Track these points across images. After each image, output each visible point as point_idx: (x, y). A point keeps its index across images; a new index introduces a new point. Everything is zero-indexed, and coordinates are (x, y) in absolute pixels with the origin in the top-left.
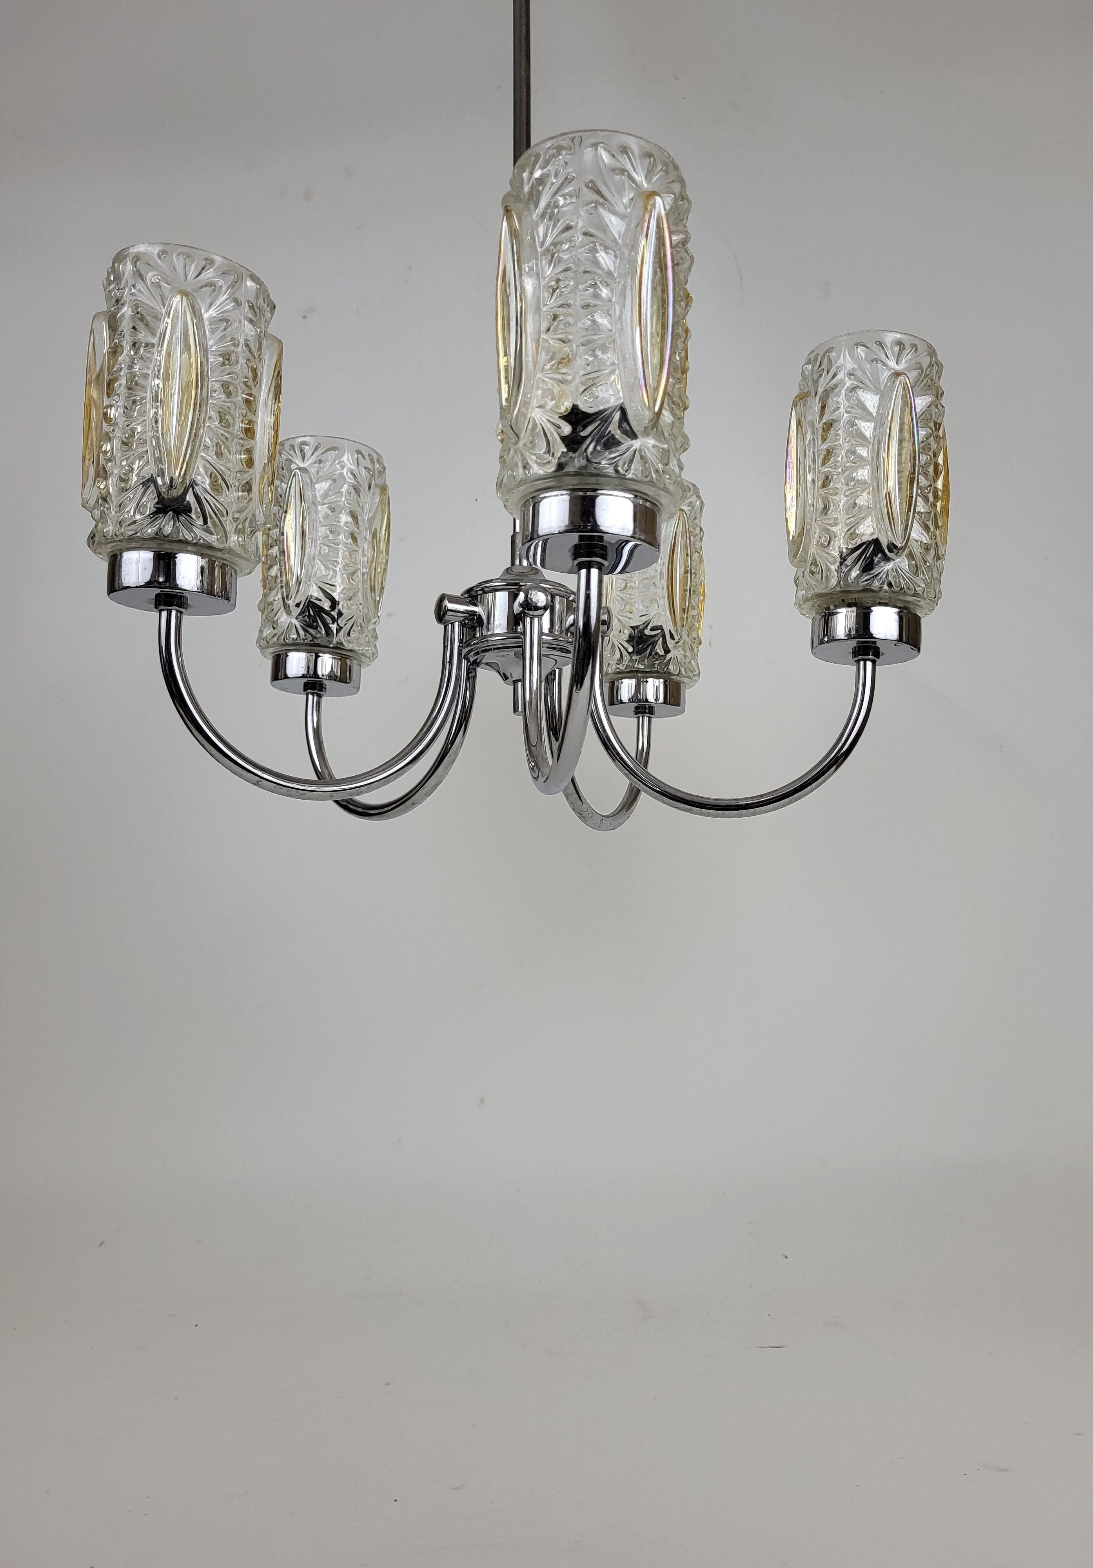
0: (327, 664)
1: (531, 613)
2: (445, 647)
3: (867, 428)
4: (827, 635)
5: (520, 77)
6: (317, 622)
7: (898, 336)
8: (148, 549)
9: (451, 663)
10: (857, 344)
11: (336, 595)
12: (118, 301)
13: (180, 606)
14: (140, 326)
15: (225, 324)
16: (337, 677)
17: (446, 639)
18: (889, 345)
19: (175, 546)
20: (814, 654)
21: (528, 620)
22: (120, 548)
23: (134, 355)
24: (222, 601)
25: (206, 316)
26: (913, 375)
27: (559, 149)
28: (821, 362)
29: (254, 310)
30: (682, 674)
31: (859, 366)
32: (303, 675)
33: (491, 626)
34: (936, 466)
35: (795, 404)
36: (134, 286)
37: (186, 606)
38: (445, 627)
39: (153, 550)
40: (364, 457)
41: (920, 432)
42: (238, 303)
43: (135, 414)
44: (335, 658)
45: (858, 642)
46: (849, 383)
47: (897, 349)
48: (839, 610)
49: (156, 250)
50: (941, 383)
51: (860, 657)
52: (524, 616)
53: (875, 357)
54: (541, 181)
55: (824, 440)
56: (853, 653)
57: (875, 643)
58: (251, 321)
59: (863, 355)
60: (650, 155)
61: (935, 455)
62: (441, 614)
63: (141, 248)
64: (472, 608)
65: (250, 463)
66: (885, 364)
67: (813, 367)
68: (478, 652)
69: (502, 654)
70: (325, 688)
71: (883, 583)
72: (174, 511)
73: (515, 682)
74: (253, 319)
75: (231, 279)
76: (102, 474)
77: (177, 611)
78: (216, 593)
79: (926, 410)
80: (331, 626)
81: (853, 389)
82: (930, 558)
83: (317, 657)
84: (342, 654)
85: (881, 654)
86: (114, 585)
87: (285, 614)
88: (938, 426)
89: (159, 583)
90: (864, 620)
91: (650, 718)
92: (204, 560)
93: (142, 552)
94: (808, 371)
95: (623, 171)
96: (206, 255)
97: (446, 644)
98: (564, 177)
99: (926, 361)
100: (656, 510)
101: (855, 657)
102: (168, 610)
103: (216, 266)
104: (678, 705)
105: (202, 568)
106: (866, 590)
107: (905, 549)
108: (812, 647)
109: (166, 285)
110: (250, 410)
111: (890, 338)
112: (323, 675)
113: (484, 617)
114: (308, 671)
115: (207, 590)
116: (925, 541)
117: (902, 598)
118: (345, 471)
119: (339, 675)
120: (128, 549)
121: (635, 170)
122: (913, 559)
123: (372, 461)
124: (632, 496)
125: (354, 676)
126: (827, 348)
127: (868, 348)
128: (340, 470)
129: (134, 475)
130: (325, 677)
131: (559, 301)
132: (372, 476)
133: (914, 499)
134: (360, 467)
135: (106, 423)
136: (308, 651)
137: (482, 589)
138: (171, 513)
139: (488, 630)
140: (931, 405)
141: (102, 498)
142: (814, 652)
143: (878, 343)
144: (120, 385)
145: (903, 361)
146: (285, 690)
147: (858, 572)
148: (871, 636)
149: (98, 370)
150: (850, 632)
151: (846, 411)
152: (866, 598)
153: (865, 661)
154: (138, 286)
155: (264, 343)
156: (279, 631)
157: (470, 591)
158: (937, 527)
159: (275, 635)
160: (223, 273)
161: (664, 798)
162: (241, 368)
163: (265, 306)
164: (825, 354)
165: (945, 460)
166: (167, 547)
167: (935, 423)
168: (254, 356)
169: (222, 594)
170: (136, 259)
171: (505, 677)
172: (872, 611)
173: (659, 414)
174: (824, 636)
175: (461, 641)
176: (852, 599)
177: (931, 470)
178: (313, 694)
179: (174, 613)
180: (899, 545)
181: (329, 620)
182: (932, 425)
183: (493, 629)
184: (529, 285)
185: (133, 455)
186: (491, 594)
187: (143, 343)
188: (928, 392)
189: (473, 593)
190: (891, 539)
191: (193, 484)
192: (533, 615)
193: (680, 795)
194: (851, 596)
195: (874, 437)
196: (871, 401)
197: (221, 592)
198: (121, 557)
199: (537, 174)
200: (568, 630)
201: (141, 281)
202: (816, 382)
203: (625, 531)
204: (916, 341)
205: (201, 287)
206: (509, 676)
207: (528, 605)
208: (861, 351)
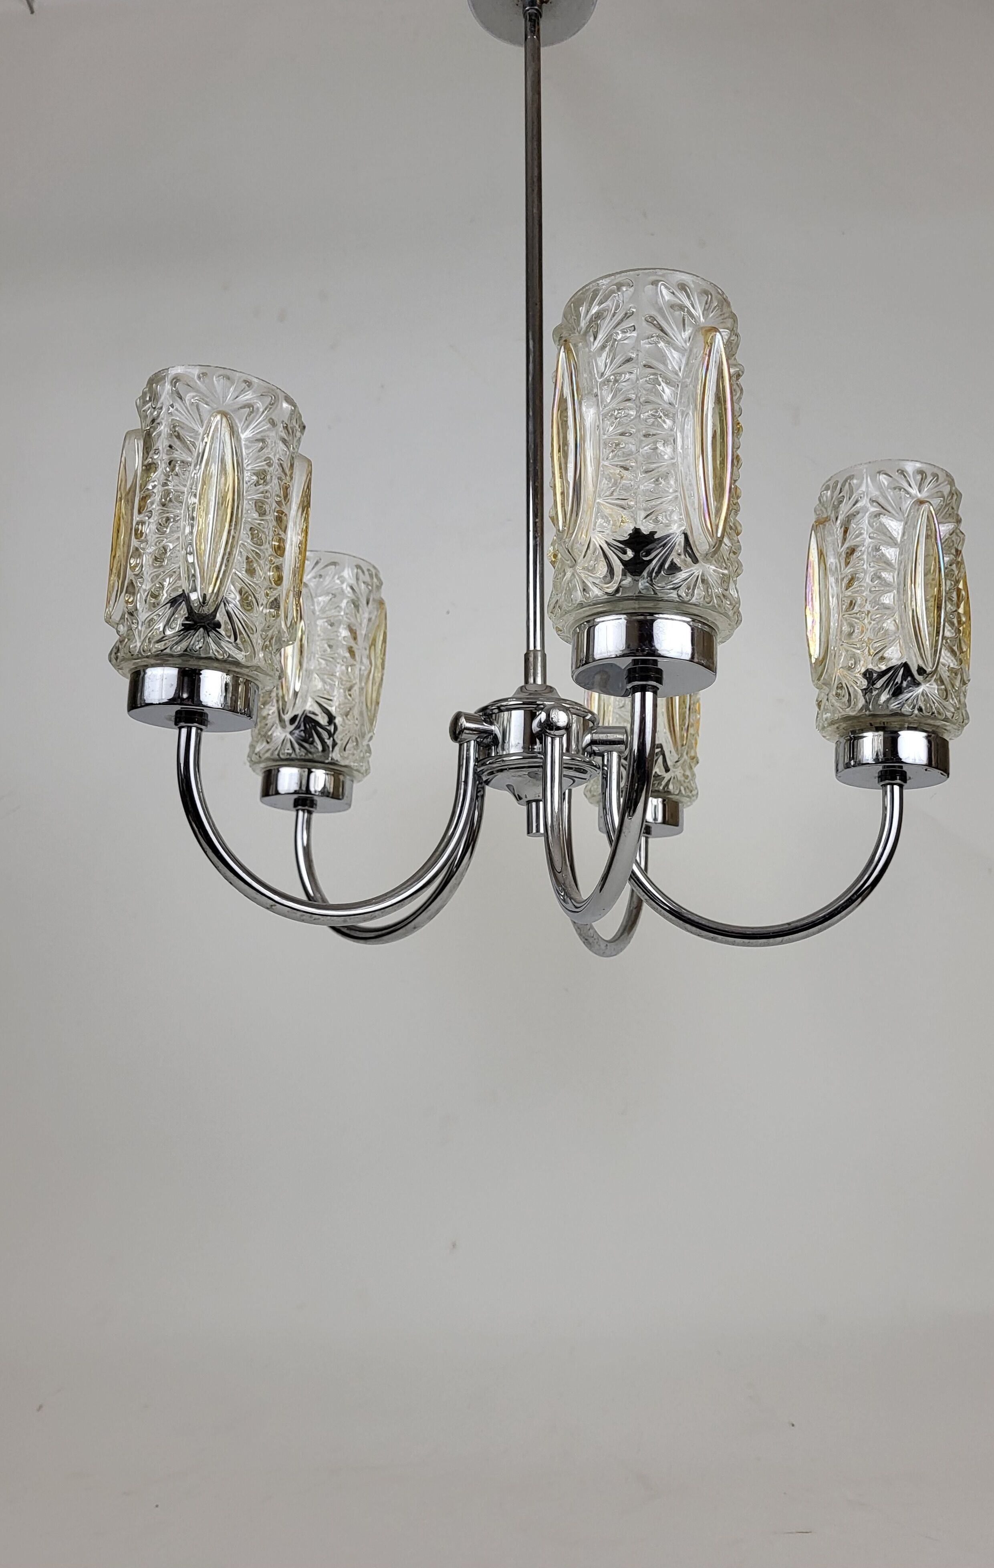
0: (319, 779)
1: (552, 732)
2: (460, 766)
3: (891, 553)
4: (853, 758)
5: (533, 215)
6: (312, 736)
7: (918, 465)
8: (173, 666)
9: (466, 782)
10: (879, 472)
11: (333, 710)
12: (153, 421)
13: (201, 723)
14: (177, 443)
15: (261, 444)
16: (329, 793)
17: (462, 757)
18: (911, 473)
19: (201, 663)
20: (838, 778)
21: (549, 739)
22: (146, 664)
23: (169, 472)
24: (244, 718)
25: (243, 436)
26: (936, 502)
27: (619, 286)
28: (841, 489)
29: (288, 430)
30: (682, 794)
31: (881, 493)
32: (295, 791)
33: (506, 745)
34: (959, 590)
35: (814, 528)
36: (172, 406)
37: (206, 722)
38: (461, 745)
39: (177, 666)
40: (363, 572)
41: (945, 558)
42: (273, 423)
43: (168, 531)
44: (328, 774)
45: (884, 767)
46: (873, 509)
47: (919, 477)
48: (865, 734)
49: (196, 371)
50: (959, 513)
51: (887, 781)
52: (545, 736)
53: (897, 485)
54: (599, 316)
55: (847, 564)
56: (879, 777)
57: (901, 767)
58: (284, 441)
59: (886, 483)
60: (706, 293)
61: (957, 582)
62: (456, 733)
63: (179, 370)
64: (486, 726)
65: (279, 580)
66: (908, 493)
67: (833, 492)
68: (493, 772)
69: (519, 773)
70: (316, 805)
71: (914, 707)
72: (205, 628)
73: (529, 803)
74: (286, 438)
75: (268, 400)
76: (131, 589)
77: (198, 728)
78: (239, 710)
79: (949, 538)
80: (326, 740)
81: (878, 515)
82: (957, 683)
83: (310, 772)
84: (336, 771)
85: (908, 778)
86: (135, 701)
87: (279, 728)
88: (958, 552)
89: (183, 699)
90: (891, 744)
91: (647, 838)
92: (228, 677)
93: (166, 668)
94: (827, 497)
95: (682, 307)
96: (245, 377)
97: (461, 763)
98: (624, 313)
99: (946, 490)
100: (713, 634)
101: (881, 781)
102: (188, 727)
103: (254, 388)
104: (676, 824)
105: (226, 684)
106: (895, 714)
107: (934, 674)
108: (837, 770)
109: (205, 406)
110: (281, 529)
111: (910, 467)
112: (316, 792)
113: (500, 736)
114: (300, 787)
115: (231, 707)
116: (952, 665)
117: (931, 722)
118: (344, 586)
119: (331, 790)
120: (153, 666)
121: (694, 308)
122: (942, 683)
123: (371, 575)
124: (689, 620)
125: (347, 793)
126: (848, 475)
127: (891, 477)
128: (339, 585)
129: (164, 592)
130: (317, 794)
131: (619, 430)
132: (370, 591)
133: (942, 624)
134: (359, 582)
135: (136, 538)
136: (301, 767)
137: (499, 708)
138: (201, 629)
139: (503, 749)
140: (953, 532)
141: (128, 613)
142: (839, 775)
143: (900, 471)
144: (152, 503)
145: (926, 489)
146: (274, 806)
147: (888, 696)
148: (899, 760)
149: (128, 486)
150: (877, 754)
151: (869, 537)
152: (894, 723)
153: (892, 785)
154: (176, 405)
155: (296, 464)
156: (272, 746)
157: (484, 709)
158: (962, 652)
159: (268, 750)
160: (262, 395)
161: (688, 926)
162: (274, 486)
163: (297, 427)
164: (846, 481)
165: (965, 584)
166: (192, 664)
167: (957, 550)
168: (286, 474)
169: (245, 711)
170: (176, 380)
171: (519, 798)
172: (900, 735)
173: (720, 541)
174: (850, 760)
175: (477, 760)
176: (880, 723)
177: (954, 595)
178: (303, 810)
179: (194, 730)
180: (929, 670)
181: (325, 735)
182: (953, 551)
183: (508, 749)
184: (589, 414)
185: (164, 572)
186: (506, 713)
187: (178, 461)
188: (949, 520)
189: (489, 711)
190: (921, 663)
191: (226, 602)
192: (555, 735)
193: (703, 923)
194: (879, 720)
195: (900, 563)
196: (895, 527)
197: (244, 709)
198: (145, 673)
199: (594, 310)
200: (584, 749)
201: (178, 399)
202: (836, 508)
203: (684, 655)
204: (936, 471)
205: (241, 408)
206: (523, 796)
207: (549, 726)
208: (883, 478)
